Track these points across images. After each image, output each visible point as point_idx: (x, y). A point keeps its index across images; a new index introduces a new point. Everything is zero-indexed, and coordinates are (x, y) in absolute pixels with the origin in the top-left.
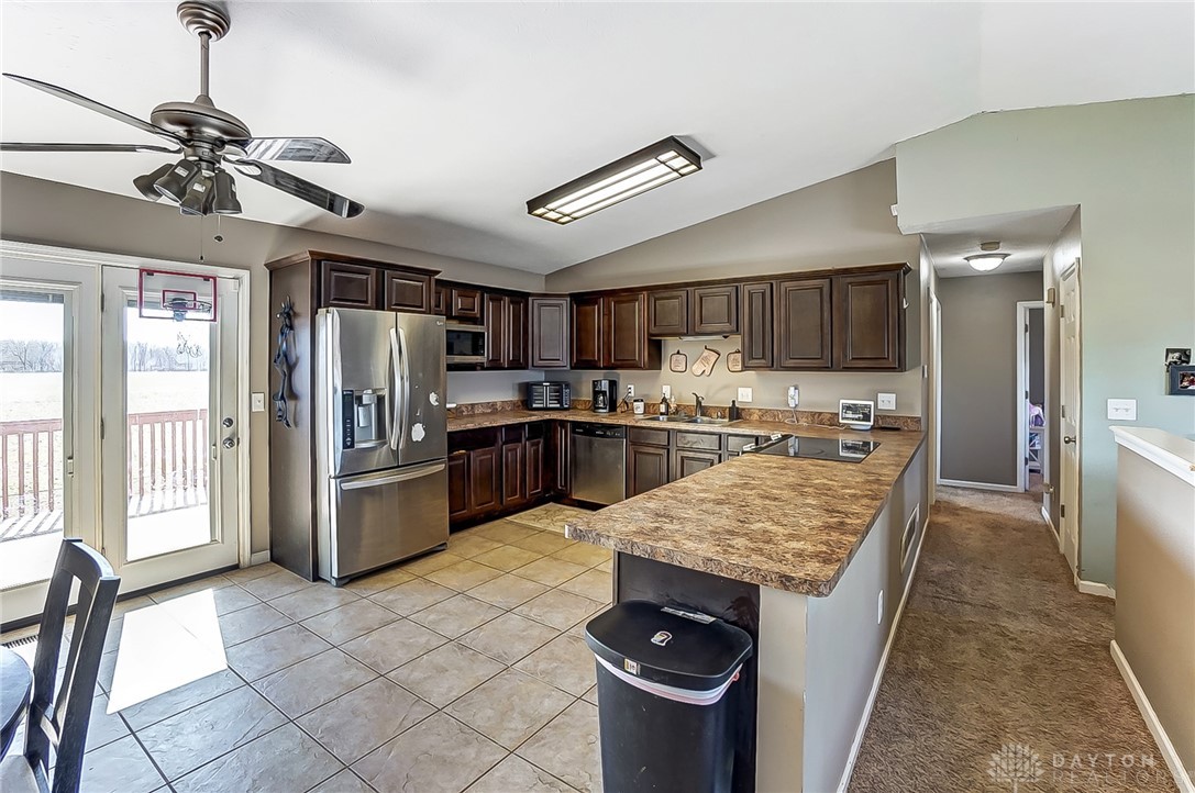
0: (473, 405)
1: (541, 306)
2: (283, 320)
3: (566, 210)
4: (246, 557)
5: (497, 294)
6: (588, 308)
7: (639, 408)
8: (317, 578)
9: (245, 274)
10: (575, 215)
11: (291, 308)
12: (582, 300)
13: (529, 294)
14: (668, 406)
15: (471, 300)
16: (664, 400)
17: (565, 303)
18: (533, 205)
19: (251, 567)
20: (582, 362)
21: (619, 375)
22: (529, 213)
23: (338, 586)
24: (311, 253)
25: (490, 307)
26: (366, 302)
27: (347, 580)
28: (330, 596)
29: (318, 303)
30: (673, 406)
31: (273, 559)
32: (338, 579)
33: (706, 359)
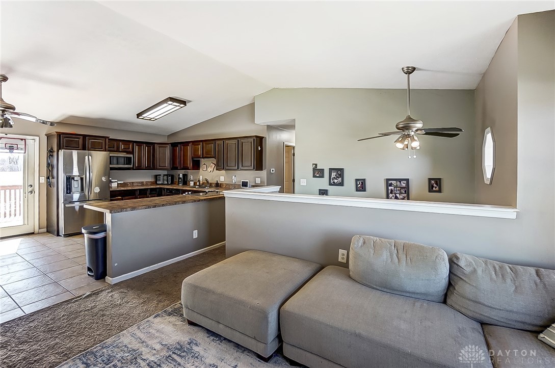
0: (133, 183)
1: (160, 147)
2: (50, 152)
3: (151, 116)
4: (37, 230)
5: (139, 143)
6: (175, 148)
7: (192, 184)
8: (58, 235)
9: (37, 138)
10: (156, 118)
11: (52, 149)
12: (174, 145)
13: (155, 143)
14: (199, 183)
15: (128, 146)
16: (199, 181)
17: (169, 147)
18: (138, 115)
19: (39, 233)
20: (174, 167)
21: (188, 172)
22: (138, 118)
23: (64, 237)
24: (56, 132)
25: (136, 148)
26: (79, 147)
27: (67, 235)
28: (61, 240)
29: (59, 148)
30: (201, 183)
31: (47, 231)
32: (64, 235)
33: (212, 166)
